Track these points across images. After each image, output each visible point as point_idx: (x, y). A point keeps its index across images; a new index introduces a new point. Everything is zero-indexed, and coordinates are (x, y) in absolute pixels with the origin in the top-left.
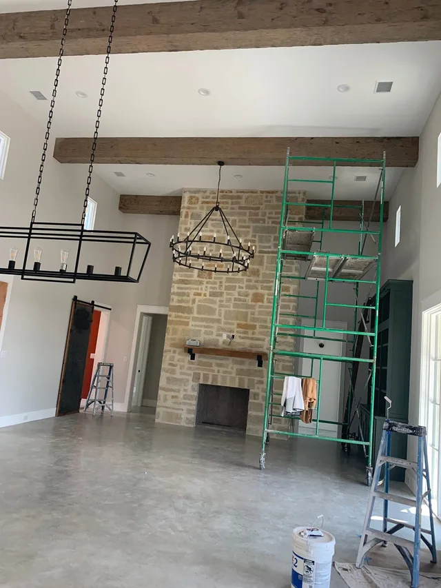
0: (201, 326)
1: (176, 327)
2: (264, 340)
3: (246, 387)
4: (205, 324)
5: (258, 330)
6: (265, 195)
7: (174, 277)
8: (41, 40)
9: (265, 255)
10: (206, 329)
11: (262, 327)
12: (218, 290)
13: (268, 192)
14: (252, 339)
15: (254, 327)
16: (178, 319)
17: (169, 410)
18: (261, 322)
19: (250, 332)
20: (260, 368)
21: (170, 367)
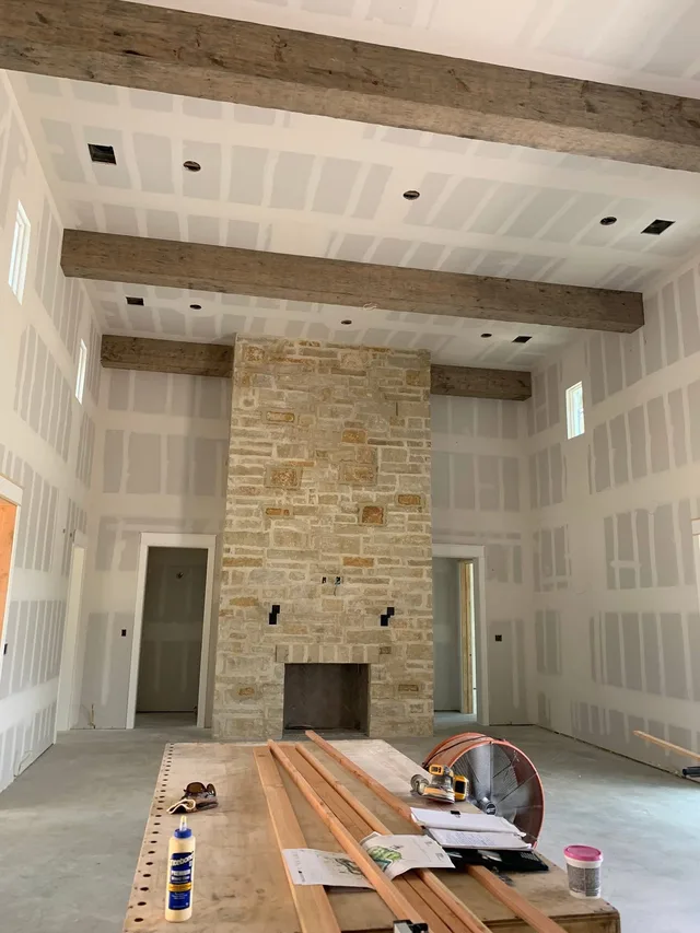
0: (284, 565)
1: (239, 569)
2: (387, 582)
3: (365, 661)
4: (289, 561)
5: (377, 565)
6: (371, 352)
7: (229, 483)
8: (258, 75)
9: (380, 447)
10: (292, 570)
11: (382, 561)
12: (308, 505)
13: (376, 349)
14: (368, 581)
15: (369, 562)
16: (242, 556)
17: (236, 716)
18: (379, 553)
19: (365, 570)
20: (384, 628)
21: (234, 640)
